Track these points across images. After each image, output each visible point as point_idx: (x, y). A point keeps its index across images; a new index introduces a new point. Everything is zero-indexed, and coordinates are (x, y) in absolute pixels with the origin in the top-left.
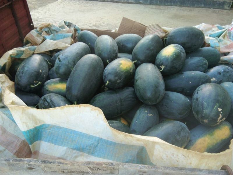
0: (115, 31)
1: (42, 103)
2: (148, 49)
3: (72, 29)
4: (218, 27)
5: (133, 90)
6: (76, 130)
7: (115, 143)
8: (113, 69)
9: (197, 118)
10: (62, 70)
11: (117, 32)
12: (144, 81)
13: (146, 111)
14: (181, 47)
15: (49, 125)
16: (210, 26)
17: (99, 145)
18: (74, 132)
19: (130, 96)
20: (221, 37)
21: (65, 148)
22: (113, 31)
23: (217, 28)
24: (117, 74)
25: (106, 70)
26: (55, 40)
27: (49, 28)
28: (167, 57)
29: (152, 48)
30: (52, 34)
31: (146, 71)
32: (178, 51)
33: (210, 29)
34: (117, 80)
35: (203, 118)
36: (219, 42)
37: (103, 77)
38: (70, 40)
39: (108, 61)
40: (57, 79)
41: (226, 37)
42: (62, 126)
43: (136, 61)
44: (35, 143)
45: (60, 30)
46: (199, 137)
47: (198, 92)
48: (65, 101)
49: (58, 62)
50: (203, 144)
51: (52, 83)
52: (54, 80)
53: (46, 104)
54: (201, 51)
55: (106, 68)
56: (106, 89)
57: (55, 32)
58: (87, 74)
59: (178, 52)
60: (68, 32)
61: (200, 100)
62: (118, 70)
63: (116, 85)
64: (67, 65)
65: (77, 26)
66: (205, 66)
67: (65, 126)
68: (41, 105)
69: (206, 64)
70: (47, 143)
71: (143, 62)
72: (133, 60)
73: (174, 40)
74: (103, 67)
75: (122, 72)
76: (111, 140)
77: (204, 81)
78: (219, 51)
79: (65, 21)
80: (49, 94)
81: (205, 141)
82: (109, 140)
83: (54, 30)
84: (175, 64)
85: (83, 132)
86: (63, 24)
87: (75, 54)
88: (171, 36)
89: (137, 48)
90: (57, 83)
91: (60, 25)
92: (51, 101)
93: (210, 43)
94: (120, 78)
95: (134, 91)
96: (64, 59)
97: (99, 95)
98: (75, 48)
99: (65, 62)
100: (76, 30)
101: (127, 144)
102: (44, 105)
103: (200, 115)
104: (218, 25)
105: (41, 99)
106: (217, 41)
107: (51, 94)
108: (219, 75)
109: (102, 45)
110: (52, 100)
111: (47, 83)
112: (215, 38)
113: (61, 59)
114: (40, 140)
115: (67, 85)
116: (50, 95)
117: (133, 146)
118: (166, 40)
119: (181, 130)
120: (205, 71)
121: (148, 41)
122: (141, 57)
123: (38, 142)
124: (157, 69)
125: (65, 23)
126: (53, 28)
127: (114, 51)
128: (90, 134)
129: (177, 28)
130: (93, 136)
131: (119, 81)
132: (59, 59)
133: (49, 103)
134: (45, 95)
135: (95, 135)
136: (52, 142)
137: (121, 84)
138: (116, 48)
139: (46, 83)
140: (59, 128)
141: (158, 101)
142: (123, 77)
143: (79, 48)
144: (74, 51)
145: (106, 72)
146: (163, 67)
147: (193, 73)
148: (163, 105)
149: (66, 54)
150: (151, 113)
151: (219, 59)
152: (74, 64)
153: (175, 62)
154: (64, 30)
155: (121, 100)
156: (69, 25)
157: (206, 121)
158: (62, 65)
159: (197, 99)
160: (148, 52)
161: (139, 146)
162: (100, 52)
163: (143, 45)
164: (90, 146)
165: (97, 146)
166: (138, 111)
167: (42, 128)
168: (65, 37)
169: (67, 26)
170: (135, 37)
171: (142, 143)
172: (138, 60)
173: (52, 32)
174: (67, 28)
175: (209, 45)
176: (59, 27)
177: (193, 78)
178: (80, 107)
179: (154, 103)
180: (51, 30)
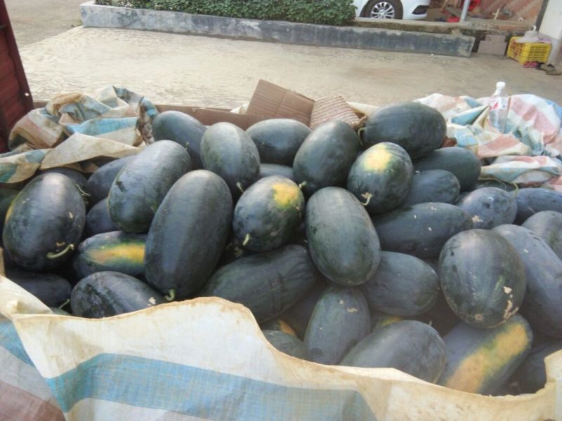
0: (240, 110)
1: (83, 299)
2: (331, 155)
3: (135, 106)
4: (468, 101)
5: (305, 251)
6: (185, 363)
7: (285, 389)
8: (259, 205)
9: (456, 312)
10: (128, 212)
11: (244, 113)
12: (335, 231)
13: (341, 302)
14: (403, 150)
15: (112, 356)
16: (451, 100)
17: (246, 396)
18: (182, 369)
19: (301, 267)
20: (476, 124)
21: (161, 412)
22: (235, 111)
23: (465, 105)
24: (268, 216)
25: (240, 208)
26: (94, 134)
27: (77, 104)
28: (375, 173)
29: (339, 152)
30: (85, 119)
31: (334, 207)
32: (398, 158)
33: (452, 106)
34: (271, 231)
35: (472, 310)
36: (474, 134)
37: (235, 225)
38: (132, 133)
39: (239, 185)
40: (114, 234)
41: (486, 124)
42: (147, 357)
43: (304, 183)
44: (77, 405)
45: (108, 111)
46: (464, 354)
47: (455, 251)
48: (144, 289)
49: (119, 191)
50: (475, 369)
51: (102, 243)
52: (106, 236)
53: (97, 301)
54: (439, 155)
55: (239, 204)
56: (239, 252)
57: (93, 115)
58: (198, 221)
59: (399, 162)
60: (127, 114)
61: (462, 269)
62: (270, 206)
63: (268, 242)
64: (142, 200)
65: (146, 99)
66: (454, 190)
67: (155, 354)
68: (80, 304)
69: (455, 185)
70: (112, 404)
71: (321, 185)
72: (297, 182)
73: (383, 134)
74: (231, 201)
75: (279, 211)
76: (275, 383)
77: (460, 224)
78: (476, 153)
79: (117, 86)
80: (98, 274)
81: (477, 362)
82: (270, 381)
83: (92, 110)
84: (394, 190)
85: (202, 368)
86: (113, 94)
87: (159, 171)
88: (376, 124)
89: (306, 154)
90: (115, 243)
91: (106, 98)
92: (109, 292)
93: (456, 136)
94: (276, 227)
95: (309, 254)
96: (134, 185)
97: (225, 268)
98: (156, 156)
99: (137, 192)
100: (144, 109)
101: (315, 388)
102: (91, 303)
103: (464, 306)
104: (466, 97)
105: (79, 288)
106: (471, 134)
107: (104, 273)
108: (486, 210)
109: (222, 148)
110: (111, 288)
111: (89, 246)
112: (465, 127)
113: (125, 184)
114: (90, 395)
115: (147, 250)
116: (102, 277)
117: (329, 392)
118: (362, 132)
119: (429, 343)
120: (456, 201)
121: (327, 137)
122: (316, 172)
123: (84, 402)
124: (357, 201)
125: (117, 90)
126: (88, 105)
127: (253, 160)
128: (222, 371)
129: (387, 107)
130: (229, 376)
131: (273, 234)
132: (119, 184)
133: (103, 298)
134: (89, 277)
135: (234, 373)
136: (125, 401)
137: (279, 241)
138: (255, 154)
139: (84, 244)
140: (141, 361)
141: (369, 276)
142: (284, 222)
143: (167, 154)
144: (155, 164)
145: (241, 212)
146: (368, 196)
147: (434, 208)
148: (376, 284)
149: (137, 172)
150: (354, 306)
151: (479, 173)
152: (160, 197)
153: (393, 183)
154: (116, 109)
155: (281, 279)
156: (127, 96)
157: (479, 317)
158: (128, 199)
159: (454, 268)
160: (331, 161)
161: (347, 391)
162: (220, 164)
163: (317, 147)
164: (225, 401)
165: (241, 399)
166: (322, 303)
167: (93, 364)
168: (119, 127)
169: (122, 98)
170: (295, 128)
171: (354, 382)
172: (310, 180)
173: (86, 114)
174: (123, 106)
175: (453, 142)
176: (104, 102)
177: (435, 218)
178: (193, 304)
179: (361, 282)
180: (84, 110)
